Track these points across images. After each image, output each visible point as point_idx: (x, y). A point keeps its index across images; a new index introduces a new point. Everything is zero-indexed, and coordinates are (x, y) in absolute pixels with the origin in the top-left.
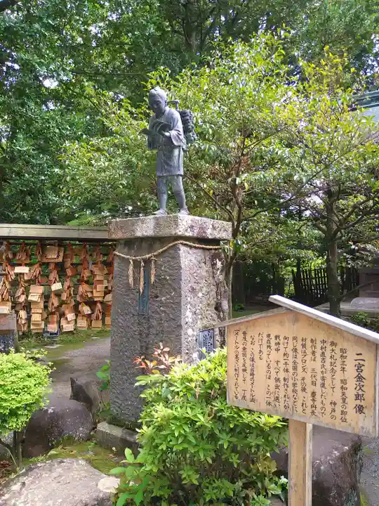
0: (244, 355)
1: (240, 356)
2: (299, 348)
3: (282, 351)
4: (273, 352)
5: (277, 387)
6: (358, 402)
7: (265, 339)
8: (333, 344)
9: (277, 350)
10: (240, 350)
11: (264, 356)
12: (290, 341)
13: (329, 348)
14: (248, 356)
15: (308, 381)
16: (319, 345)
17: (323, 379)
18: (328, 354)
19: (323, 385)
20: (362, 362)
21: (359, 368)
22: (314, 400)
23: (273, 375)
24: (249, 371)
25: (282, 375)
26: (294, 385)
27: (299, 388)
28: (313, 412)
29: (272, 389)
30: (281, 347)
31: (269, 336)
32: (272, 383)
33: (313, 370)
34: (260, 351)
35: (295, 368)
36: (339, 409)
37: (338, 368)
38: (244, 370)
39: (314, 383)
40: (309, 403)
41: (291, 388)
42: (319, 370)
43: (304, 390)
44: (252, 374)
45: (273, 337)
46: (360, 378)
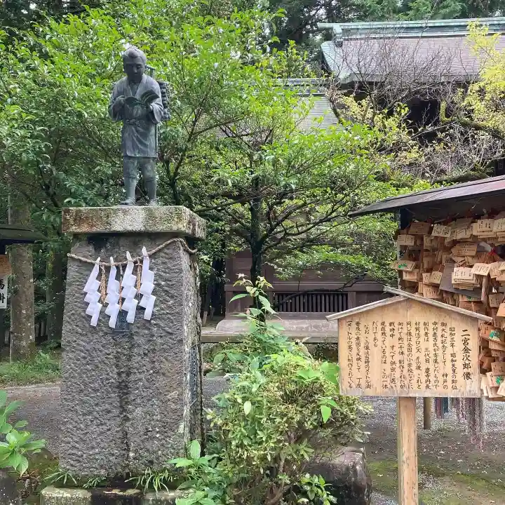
0: (358, 344)
1: (354, 346)
2: (413, 332)
3: (397, 336)
4: (388, 338)
5: (393, 370)
6: (466, 370)
7: (380, 327)
8: (443, 324)
9: (392, 336)
10: (354, 340)
11: (379, 343)
12: (405, 326)
13: (440, 328)
14: (362, 345)
15: (422, 359)
16: (431, 327)
17: (436, 355)
18: (439, 333)
19: (436, 361)
20: (467, 337)
21: (465, 342)
22: (428, 376)
23: (389, 360)
24: (363, 359)
25: (397, 358)
26: (410, 365)
27: (414, 367)
28: (427, 387)
29: (388, 372)
30: (396, 332)
31: (383, 323)
32: (388, 367)
33: (427, 349)
34: (375, 339)
35: (410, 350)
36: (449, 379)
37: (448, 344)
38: (359, 359)
39: (427, 361)
40: (424, 379)
41: (406, 368)
42: (431, 348)
43: (419, 368)
44: (367, 362)
45: (387, 324)
46: (466, 350)
